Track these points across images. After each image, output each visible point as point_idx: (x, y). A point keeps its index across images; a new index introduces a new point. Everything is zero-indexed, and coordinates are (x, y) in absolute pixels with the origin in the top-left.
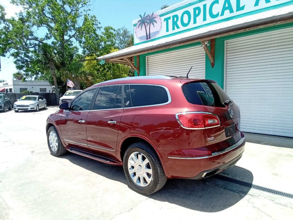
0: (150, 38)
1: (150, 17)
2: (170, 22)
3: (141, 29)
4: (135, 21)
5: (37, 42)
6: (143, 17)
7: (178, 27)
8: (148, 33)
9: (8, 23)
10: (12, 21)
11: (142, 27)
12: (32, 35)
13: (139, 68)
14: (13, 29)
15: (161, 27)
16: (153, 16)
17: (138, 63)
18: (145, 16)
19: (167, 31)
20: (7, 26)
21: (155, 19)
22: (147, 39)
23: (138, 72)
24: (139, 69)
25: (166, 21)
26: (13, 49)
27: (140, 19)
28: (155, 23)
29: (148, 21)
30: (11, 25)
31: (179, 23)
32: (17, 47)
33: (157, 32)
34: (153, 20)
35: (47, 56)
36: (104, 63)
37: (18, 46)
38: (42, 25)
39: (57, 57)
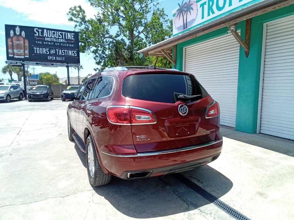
0: (186, 27)
1: (187, 4)
2: (206, 7)
3: (179, 18)
4: (174, 11)
5: (111, 40)
6: (181, 5)
7: (213, 13)
8: (185, 22)
9: (88, 24)
10: (91, 22)
11: (180, 16)
12: (108, 34)
13: (176, 60)
14: (92, 29)
15: (197, 14)
16: (191, 3)
17: (175, 55)
18: (183, 4)
19: (203, 18)
20: (86, 26)
21: (192, 6)
22: (184, 29)
23: (174, 64)
24: (175, 62)
25: (202, 7)
26: (93, 47)
27: (179, 8)
28: (191, 11)
29: (185, 9)
30: (90, 26)
31: (214, 8)
32: (95, 45)
33: (193, 20)
34: (190, 7)
35: (118, 52)
36: (142, 57)
37: (97, 44)
38: (114, 24)
39: (126, 53)
